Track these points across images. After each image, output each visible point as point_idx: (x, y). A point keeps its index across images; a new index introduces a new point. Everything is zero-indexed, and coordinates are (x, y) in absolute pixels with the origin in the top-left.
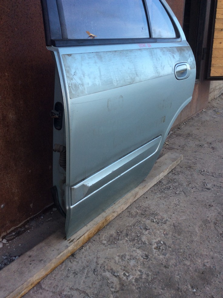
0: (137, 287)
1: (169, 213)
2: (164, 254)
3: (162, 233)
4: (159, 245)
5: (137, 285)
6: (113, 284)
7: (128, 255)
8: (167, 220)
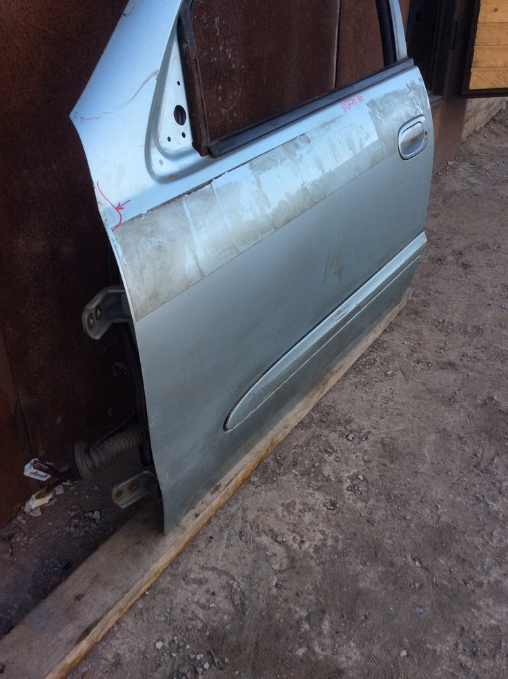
0: (318, 561)
2: (365, 500)
3: (361, 458)
4: (355, 482)
5: (318, 558)
6: (275, 557)
7: (300, 504)
8: (369, 432)
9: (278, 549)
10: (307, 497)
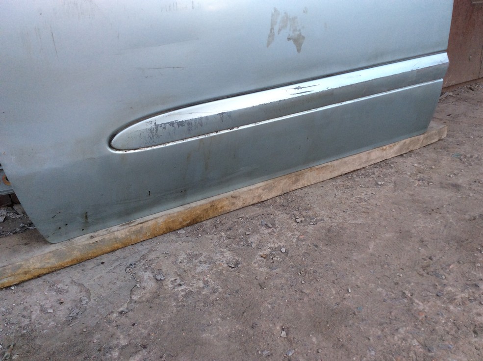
0: (180, 304)
1: (334, 210)
2: (272, 268)
3: (297, 236)
4: (274, 253)
5: (183, 301)
6: (142, 290)
7: (205, 256)
8: (321, 220)
9: (151, 285)
10: (216, 253)
